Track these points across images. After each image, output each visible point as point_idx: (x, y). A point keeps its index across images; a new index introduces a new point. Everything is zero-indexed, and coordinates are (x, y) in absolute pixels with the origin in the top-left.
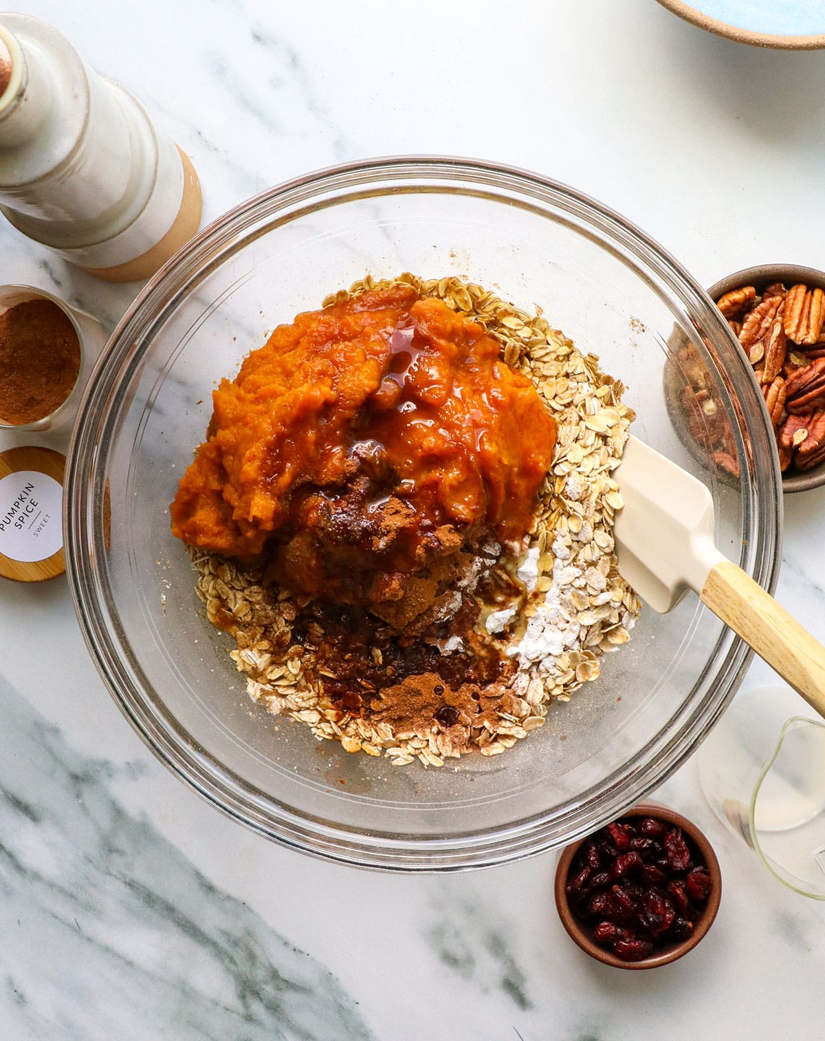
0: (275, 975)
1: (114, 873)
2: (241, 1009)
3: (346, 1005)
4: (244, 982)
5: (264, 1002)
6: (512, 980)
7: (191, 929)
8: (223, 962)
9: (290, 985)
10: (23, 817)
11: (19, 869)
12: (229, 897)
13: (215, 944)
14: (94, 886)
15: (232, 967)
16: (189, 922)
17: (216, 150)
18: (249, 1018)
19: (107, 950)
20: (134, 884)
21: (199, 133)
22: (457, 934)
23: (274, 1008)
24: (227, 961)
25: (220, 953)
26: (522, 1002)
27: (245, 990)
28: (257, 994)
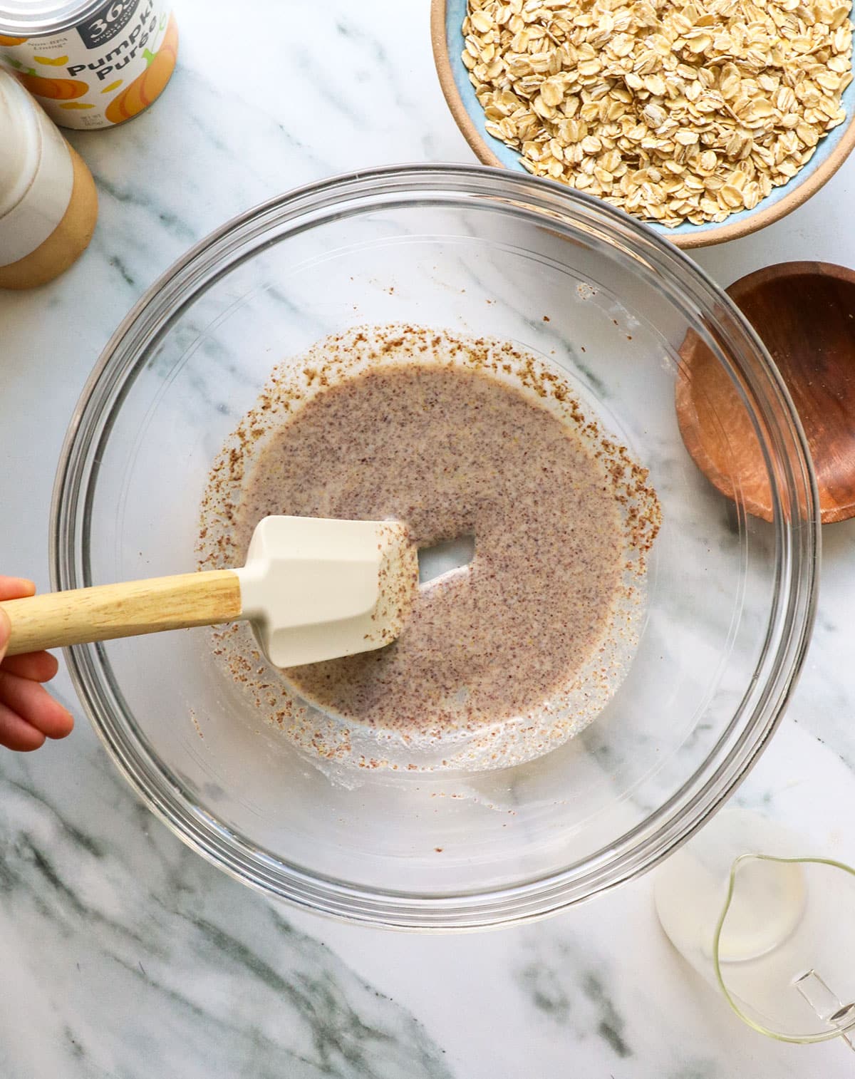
0: (355, 1022)
1: (182, 911)
2: (318, 1060)
3: (432, 1054)
4: (322, 1030)
5: (344, 1051)
6: (610, 1024)
7: (265, 973)
8: (299, 1008)
9: (371, 1033)
10: (84, 851)
11: (80, 908)
12: (306, 938)
13: (291, 989)
14: (160, 925)
15: (309, 1013)
16: (264, 965)
17: (299, 144)
18: (327, 1069)
19: (173, 996)
20: (205, 924)
21: (281, 127)
22: (552, 975)
23: (354, 1058)
24: (303, 1008)
25: (296, 999)
26: (620, 1048)
27: (323, 1038)
28: (336, 1043)
